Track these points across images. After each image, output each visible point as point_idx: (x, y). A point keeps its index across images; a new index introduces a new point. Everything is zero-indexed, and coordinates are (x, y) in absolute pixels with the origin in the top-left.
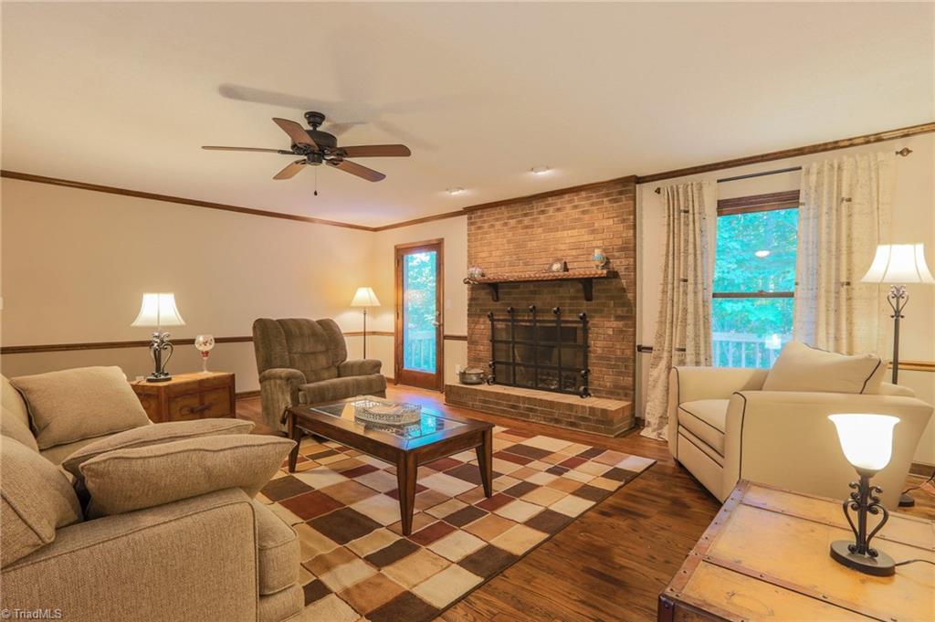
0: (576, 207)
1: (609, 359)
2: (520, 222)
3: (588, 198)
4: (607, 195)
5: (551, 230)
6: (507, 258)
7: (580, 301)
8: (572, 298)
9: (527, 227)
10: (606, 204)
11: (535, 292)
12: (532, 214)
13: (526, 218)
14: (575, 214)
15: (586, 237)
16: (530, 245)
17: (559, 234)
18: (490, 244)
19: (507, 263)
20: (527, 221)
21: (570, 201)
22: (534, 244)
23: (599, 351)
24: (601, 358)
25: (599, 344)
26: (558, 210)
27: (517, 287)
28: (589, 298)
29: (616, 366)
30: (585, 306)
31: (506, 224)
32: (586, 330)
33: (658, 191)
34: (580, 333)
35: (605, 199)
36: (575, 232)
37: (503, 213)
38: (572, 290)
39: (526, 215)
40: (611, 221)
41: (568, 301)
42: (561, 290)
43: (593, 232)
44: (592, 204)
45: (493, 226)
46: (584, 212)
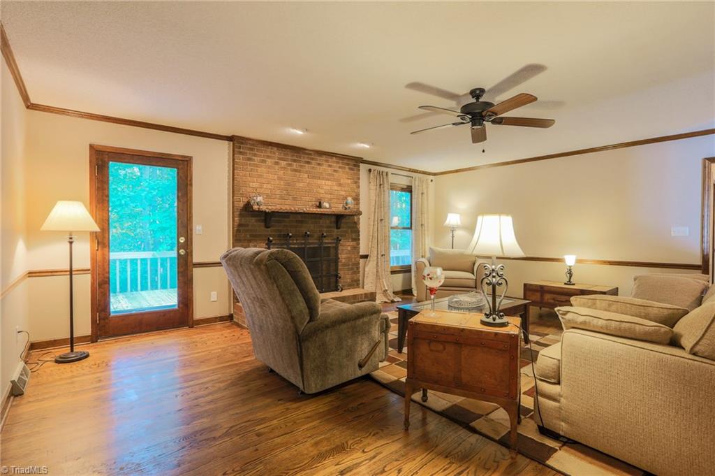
0: (330, 166)
1: (349, 265)
2: (290, 165)
3: (338, 163)
4: (348, 164)
5: (314, 177)
6: (278, 192)
7: (332, 229)
8: (327, 227)
9: (296, 171)
10: (347, 170)
11: (301, 222)
12: (299, 161)
13: (295, 164)
14: (330, 170)
15: (336, 188)
16: (298, 184)
17: (319, 182)
18: (260, 176)
19: (278, 197)
20: (295, 165)
21: (327, 161)
22: (301, 185)
23: (343, 261)
24: (344, 265)
25: (344, 256)
26: (319, 164)
27: (288, 217)
28: (338, 228)
29: (352, 269)
30: (335, 232)
31: (277, 163)
32: (336, 249)
33: (370, 170)
34: (332, 251)
35: (347, 167)
36: (329, 183)
37: (274, 153)
38: (328, 222)
39: (295, 161)
40: (349, 181)
41: (325, 229)
42: (321, 221)
43: (340, 185)
44: (340, 167)
45: (263, 161)
46: (335, 171)
